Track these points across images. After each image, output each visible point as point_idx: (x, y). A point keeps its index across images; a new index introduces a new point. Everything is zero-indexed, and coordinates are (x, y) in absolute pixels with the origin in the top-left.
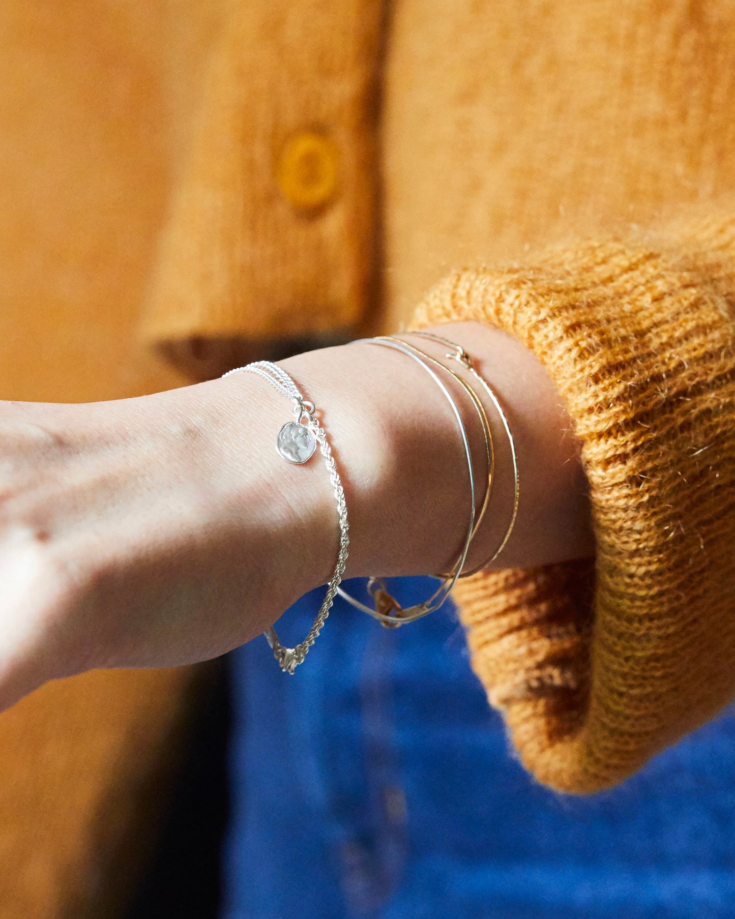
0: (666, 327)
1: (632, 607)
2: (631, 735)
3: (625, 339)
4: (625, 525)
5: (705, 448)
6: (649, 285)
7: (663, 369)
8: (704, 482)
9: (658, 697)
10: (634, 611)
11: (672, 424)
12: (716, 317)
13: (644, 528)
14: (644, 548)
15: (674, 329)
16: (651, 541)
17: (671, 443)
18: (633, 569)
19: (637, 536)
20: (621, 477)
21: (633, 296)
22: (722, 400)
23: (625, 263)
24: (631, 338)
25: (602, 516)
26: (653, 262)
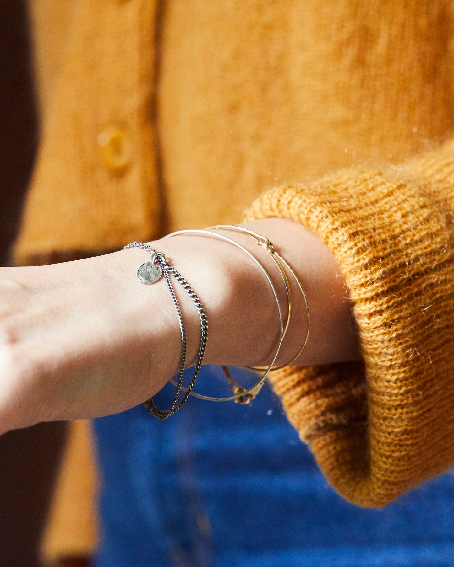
0: (409, 233)
1: (390, 401)
2: (394, 484)
3: (384, 241)
4: (383, 351)
5: (431, 306)
6: (400, 206)
7: (406, 260)
8: (430, 325)
9: (410, 458)
10: (392, 403)
11: (410, 292)
12: (439, 228)
13: (394, 352)
14: (395, 364)
15: (414, 235)
16: (399, 360)
17: (410, 303)
18: (389, 377)
19: (391, 357)
20: (379, 323)
21: (390, 213)
22: (441, 278)
23: (386, 191)
24: (388, 240)
25: (369, 347)
26: (402, 190)
